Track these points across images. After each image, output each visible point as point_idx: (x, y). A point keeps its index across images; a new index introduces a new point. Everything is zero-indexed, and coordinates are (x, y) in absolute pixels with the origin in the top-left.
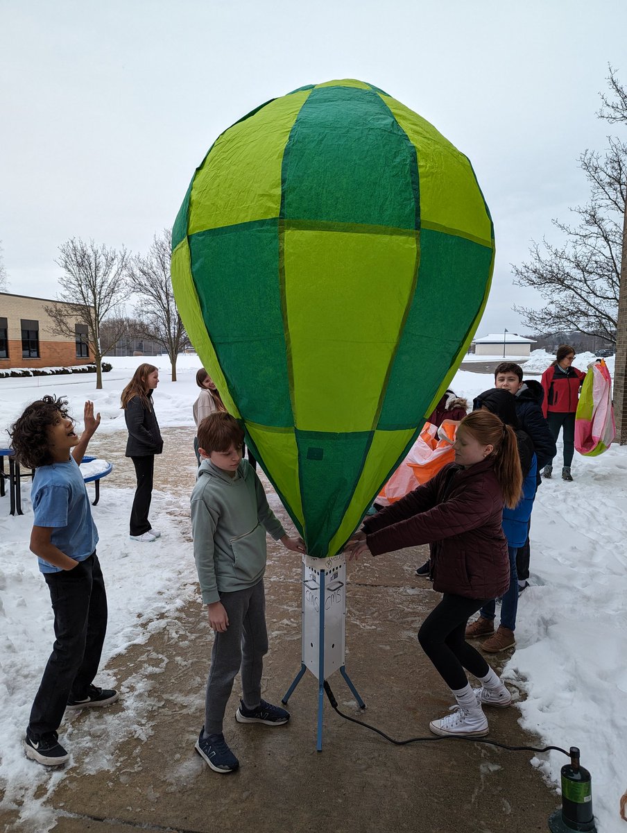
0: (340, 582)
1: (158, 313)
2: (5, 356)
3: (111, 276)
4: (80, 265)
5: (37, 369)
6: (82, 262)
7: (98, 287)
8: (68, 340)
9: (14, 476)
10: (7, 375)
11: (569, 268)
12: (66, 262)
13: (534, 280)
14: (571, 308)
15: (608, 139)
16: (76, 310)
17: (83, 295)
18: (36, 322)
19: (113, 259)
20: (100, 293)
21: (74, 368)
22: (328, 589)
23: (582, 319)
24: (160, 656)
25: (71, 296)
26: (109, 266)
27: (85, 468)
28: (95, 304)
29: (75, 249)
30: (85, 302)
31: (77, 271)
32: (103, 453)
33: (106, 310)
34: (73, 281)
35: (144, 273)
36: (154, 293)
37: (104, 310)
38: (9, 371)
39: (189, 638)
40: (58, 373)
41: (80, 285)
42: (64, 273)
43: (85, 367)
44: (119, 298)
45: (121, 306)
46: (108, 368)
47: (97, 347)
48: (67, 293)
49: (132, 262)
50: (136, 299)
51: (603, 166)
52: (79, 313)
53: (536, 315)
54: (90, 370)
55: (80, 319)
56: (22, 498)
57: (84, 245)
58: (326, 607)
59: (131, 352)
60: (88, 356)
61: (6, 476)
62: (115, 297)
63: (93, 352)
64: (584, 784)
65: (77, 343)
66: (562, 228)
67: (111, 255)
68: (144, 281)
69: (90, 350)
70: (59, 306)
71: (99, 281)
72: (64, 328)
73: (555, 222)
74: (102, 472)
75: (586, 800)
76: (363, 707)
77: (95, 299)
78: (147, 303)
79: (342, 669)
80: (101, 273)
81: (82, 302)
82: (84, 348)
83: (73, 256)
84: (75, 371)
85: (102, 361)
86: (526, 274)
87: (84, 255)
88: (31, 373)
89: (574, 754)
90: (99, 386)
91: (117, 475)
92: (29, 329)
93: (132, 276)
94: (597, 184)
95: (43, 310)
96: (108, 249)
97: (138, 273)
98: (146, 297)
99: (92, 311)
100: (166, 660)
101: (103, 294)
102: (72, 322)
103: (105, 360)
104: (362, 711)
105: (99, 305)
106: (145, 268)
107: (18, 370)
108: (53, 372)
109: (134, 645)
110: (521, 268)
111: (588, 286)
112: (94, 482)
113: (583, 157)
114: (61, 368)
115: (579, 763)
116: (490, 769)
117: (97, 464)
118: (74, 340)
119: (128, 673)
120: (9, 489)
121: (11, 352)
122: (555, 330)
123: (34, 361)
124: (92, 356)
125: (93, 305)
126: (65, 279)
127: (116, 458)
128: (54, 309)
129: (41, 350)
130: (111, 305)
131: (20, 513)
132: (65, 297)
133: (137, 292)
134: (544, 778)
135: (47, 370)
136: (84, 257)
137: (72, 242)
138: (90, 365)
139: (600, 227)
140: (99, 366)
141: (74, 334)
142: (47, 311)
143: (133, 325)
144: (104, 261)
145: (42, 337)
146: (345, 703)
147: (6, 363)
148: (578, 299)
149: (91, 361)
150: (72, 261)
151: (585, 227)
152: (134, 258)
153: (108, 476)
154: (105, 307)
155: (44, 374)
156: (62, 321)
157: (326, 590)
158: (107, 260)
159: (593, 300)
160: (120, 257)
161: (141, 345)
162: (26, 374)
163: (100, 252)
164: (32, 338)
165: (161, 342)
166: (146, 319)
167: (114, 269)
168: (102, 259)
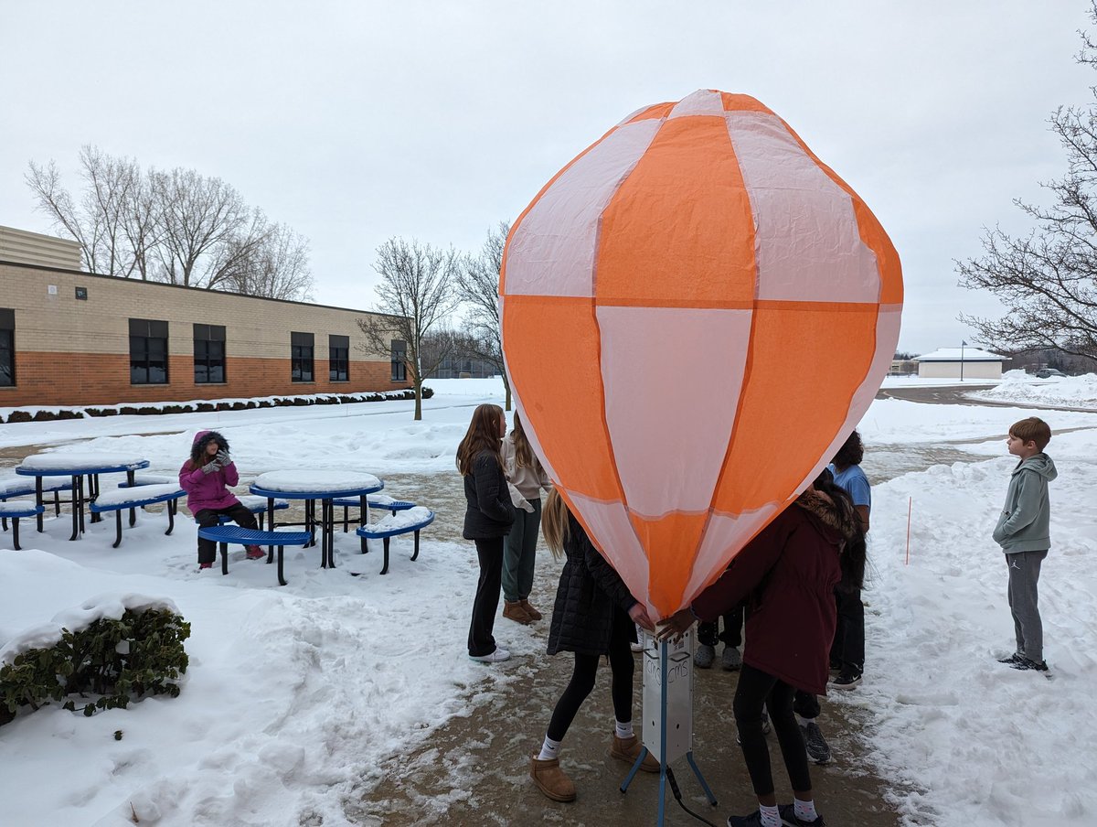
0: (686, 653)
1: (491, 326)
2: (310, 378)
3: (436, 282)
4: (399, 270)
5: (345, 395)
6: (403, 268)
7: (419, 296)
8: (382, 359)
9: (327, 523)
10: (312, 402)
11: (1037, 264)
12: (385, 267)
13: (989, 280)
14: (1044, 317)
15: (1092, 91)
16: (394, 324)
17: (402, 306)
18: (347, 338)
19: (439, 262)
20: (422, 303)
21: (389, 393)
22: (672, 659)
23: (1061, 332)
24: (486, 731)
25: (388, 308)
26: (434, 269)
27: (404, 516)
28: (416, 316)
29: (395, 251)
30: (405, 313)
31: (396, 277)
32: (422, 499)
33: (429, 324)
34: (391, 289)
35: (475, 277)
36: (487, 301)
37: (426, 324)
38: (314, 398)
39: (518, 715)
40: (370, 399)
41: (400, 294)
42: (382, 280)
43: (401, 392)
44: (445, 309)
45: (447, 319)
46: (428, 394)
47: (417, 369)
48: (384, 304)
49: (461, 265)
50: (465, 308)
51: (1087, 126)
52: (398, 327)
53: (994, 327)
54: (408, 397)
55: (398, 335)
56: (334, 548)
57: (405, 245)
58: (669, 680)
59: (456, 372)
60: (405, 379)
61: (318, 523)
62: (441, 307)
63: (411, 374)
65: (393, 362)
66: (1029, 210)
67: (437, 257)
68: (474, 287)
69: (408, 372)
70: (375, 319)
71: (421, 289)
72: (379, 346)
73: (1018, 202)
74: (423, 521)
76: (715, 804)
77: (416, 310)
78: (478, 313)
79: (689, 755)
80: (424, 279)
81: (401, 314)
82: (401, 369)
83: (392, 259)
84: (389, 398)
85: (422, 386)
86: (976, 273)
87: (405, 257)
88: (339, 400)
90: (418, 416)
91: (438, 526)
92: (339, 346)
93: (461, 280)
94: (1076, 151)
95: (355, 324)
96: (433, 249)
97: (467, 277)
98: (476, 306)
99: (413, 325)
100: (492, 736)
101: (426, 304)
102: (388, 339)
103: (427, 383)
104: (713, 808)
105: (421, 318)
106: (476, 271)
107: (324, 397)
108: (364, 398)
109: (456, 717)
110: (968, 265)
111: (1065, 289)
112: (413, 533)
113: (1055, 116)
114: (373, 394)
117: (417, 512)
118: (390, 360)
119: (451, 746)
120: (321, 538)
121: (317, 374)
122: (1021, 346)
123: (345, 385)
124: (410, 380)
125: (414, 317)
126: (383, 287)
127: (438, 505)
128: (368, 323)
129: (351, 372)
130: (434, 317)
131: (332, 566)
132: (381, 308)
133: (466, 300)
135: (357, 396)
136: (405, 260)
137: (392, 243)
138: (407, 391)
139: (1083, 208)
140: (418, 392)
141: (390, 353)
142: (360, 325)
143: (460, 341)
144: (429, 264)
145: (353, 356)
146: (693, 797)
147: (311, 387)
148: (1053, 306)
149: (408, 385)
150: (392, 264)
151: (1061, 208)
152: (463, 259)
153: (429, 527)
154: (428, 320)
155: (353, 401)
156: (377, 337)
157: (669, 660)
158: (431, 262)
159: (1073, 307)
160: (447, 258)
161: (469, 364)
162: (333, 401)
163: (423, 254)
164: (341, 356)
165: (493, 362)
166: (476, 334)
167: (440, 274)
168: (426, 262)
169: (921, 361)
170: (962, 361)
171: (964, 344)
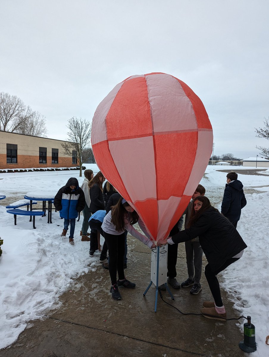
0: (165, 251)
2: (45, 162)
3: (87, 132)
4: (75, 127)
5: (57, 168)
6: (77, 127)
7: (82, 136)
8: (69, 157)
9: (50, 209)
10: (46, 170)
12: (70, 126)
13: (266, 135)
16: (73, 145)
17: (76, 139)
18: (58, 149)
19: (88, 125)
20: (83, 138)
22: (161, 253)
25: (71, 140)
26: (87, 127)
29: (74, 121)
30: (77, 142)
31: (74, 130)
33: (85, 145)
34: (72, 134)
37: (84, 145)
38: (46, 169)
40: (65, 170)
41: (75, 135)
42: (69, 131)
43: (75, 168)
44: (90, 141)
46: (84, 168)
47: (81, 160)
48: (70, 138)
52: (74, 146)
53: (267, 150)
54: (77, 169)
55: (74, 148)
56: (52, 217)
57: (77, 119)
58: (159, 259)
59: (93, 162)
60: (77, 163)
61: (47, 209)
62: (88, 140)
63: (79, 162)
64: (252, 329)
67: (88, 123)
69: (78, 161)
70: (67, 143)
71: (82, 134)
72: (68, 152)
75: (252, 336)
76: (173, 299)
77: (81, 141)
80: (83, 131)
81: (76, 142)
82: (75, 160)
83: (73, 124)
84: (71, 169)
85: (82, 166)
86: (262, 132)
87: (77, 123)
88: (55, 170)
89: (249, 319)
90: (81, 175)
92: (55, 152)
95: (60, 145)
96: (86, 121)
99: (79, 146)
102: (71, 150)
104: (173, 301)
105: (82, 143)
107: (50, 168)
108: (63, 169)
110: (259, 130)
114: (66, 168)
115: (250, 322)
116: (219, 324)
118: (72, 157)
120: (48, 214)
121: (47, 161)
123: (56, 165)
124: (78, 163)
125: (80, 143)
126: (70, 133)
128: (65, 145)
129: (59, 160)
130: (87, 143)
131: (51, 223)
132: (69, 140)
134: (240, 330)
135: (61, 168)
136: (77, 124)
137: (73, 118)
138: (77, 167)
141: (72, 155)
142: (62, 145)
144: (85, 126)
145: (60, 155)
146: (167, 298)
147: (45, 165)
149: (78, 165)
150: (73, 126)
154: (84, 144)
155: (59, 170)
156: (67, 149)
157: (160, 253)
158: (86, 125)
162: (53, 170)
163: (83, 122)
164: (56, 155)
167: (89, 129)
168: (84, 125)
169: (244, 161)
170: (257, 161)
171: (257, 156)
